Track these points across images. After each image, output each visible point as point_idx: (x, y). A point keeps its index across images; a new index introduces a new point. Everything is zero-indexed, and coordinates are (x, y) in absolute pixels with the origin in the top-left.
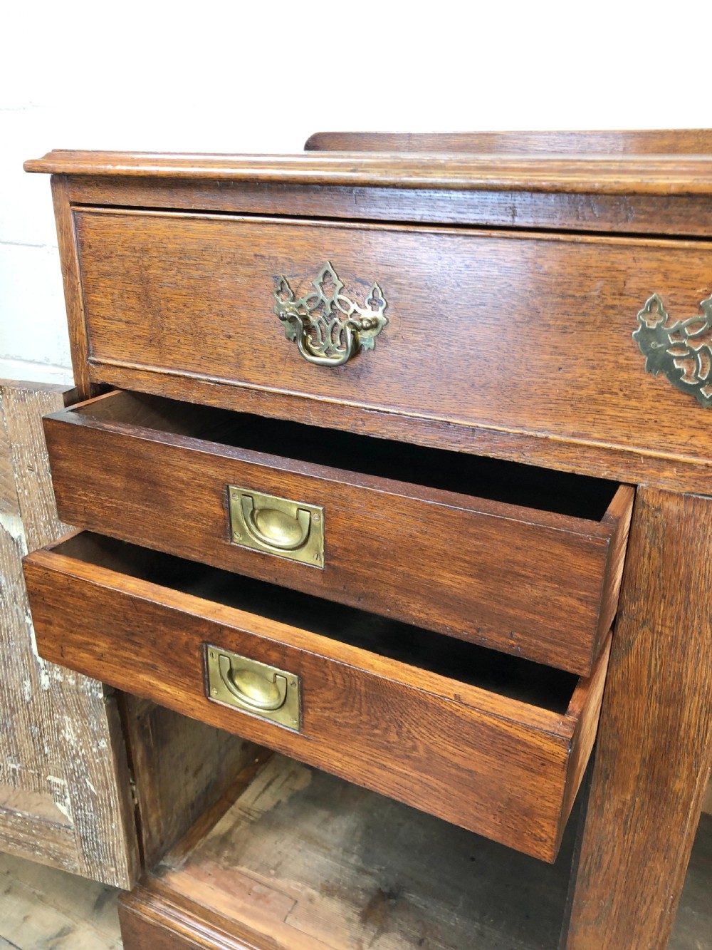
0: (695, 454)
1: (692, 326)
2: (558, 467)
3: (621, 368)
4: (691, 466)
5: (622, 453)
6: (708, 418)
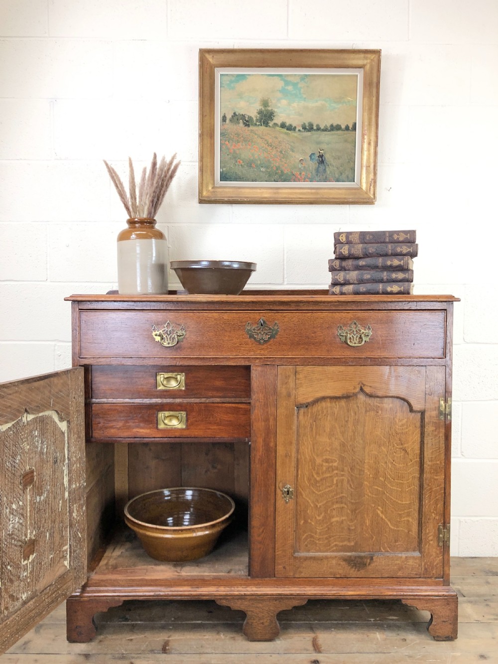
0: (261, 355)
1: (257, 328)
2: (233, 364)
3: (243, 338)
4: (261, 358)
5: (246, 358)
6: (263, 347)
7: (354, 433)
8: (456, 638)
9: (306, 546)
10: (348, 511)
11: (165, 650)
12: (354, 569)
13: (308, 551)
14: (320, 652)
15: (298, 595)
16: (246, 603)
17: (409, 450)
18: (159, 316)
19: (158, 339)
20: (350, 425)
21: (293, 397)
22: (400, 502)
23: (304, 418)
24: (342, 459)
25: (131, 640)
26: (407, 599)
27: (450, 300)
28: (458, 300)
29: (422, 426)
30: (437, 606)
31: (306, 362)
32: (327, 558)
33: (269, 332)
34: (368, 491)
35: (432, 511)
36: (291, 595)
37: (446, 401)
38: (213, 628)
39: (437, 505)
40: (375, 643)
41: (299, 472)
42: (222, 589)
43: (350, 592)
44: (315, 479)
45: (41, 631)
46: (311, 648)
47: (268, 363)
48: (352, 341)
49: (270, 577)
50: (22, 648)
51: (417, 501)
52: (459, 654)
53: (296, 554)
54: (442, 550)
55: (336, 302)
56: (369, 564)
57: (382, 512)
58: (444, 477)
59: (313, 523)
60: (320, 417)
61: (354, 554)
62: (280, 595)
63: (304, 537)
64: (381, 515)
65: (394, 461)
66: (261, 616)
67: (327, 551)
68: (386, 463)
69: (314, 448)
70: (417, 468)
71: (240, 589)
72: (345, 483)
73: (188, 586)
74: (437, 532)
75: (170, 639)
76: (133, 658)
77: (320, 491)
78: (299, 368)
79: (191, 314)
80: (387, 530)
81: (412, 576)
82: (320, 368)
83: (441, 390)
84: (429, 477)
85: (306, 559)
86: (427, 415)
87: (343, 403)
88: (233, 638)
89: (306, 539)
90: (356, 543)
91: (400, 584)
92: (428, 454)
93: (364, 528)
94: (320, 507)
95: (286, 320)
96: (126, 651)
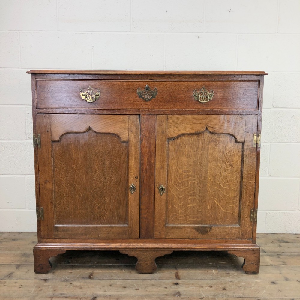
0: (147, 108)
1: (144, 91)
3: (136, 98)
4: (147, 110)
6: (148, 103)
7: (202, 155)
8: (258, 273)
9: (173, 220)
10: (198, 201)
11: (90, 277)
12: (200, 234)
13: (174, 224)
14: (179, 279)
15: (168, 248)
16: (137, 253)
17: (234, 165)
18: (85, 83)
19: (84, 97)
20: (199, 150)
21: (165, 134)
22: (228, 196)
23: (172, 146)
24: (194, 171)
25: (71, 272)
26: (231, 251)
27: (262, 74)
28: (267, 74)
29: (243, 151)
30: (248, 254)
31: (173, 112)
32: (184, 227)
33: (151, 94)
34: (209, 189)
35: (247, 201)
36: (164, 248)
37: (257, 136)
38: (119, 267)
39: (250, 197)
40: (211, 275)
41: (169, 178)
42: (123, 244)
43: (198, 247)
44: (178, 182)
45: (20, 268)
46: (175, 277)
47: (151, 113)
48: (202, 99)
49: (151, 238)
50: (8, 276)
51: (238, 195)
52: (259, 281)
53: (167, 225)
54: (252, 223)
55: (192, 75)
56: (209, 231)
57: (218, 202)
58: (255, 181)
59: (177, 208)
60: (182, 145)
61: (200, 225)
62: (157, 248)
63: (171, 215)
64: (217, 203)
65: (225, 172)
66: (146, 260)
67: (184, 224)
68: (220, 173)
69: (178, 164)
70: (239, 176)
71: (134, 245)
72: (196, 184)
73: (104, 243)
74: (249, 213)
75: (94, 272)
76: (72, 281)
77: (181, 189)
78: (170, 116)
79: (104, 82)
80: (220, 212)
81: (234, 238)
82: (182, 116)
83: (255, 129)
84: (246, 181)
85: (172, 228)
86: (246, 144)
87: (195, 137)
88: (130, 272)
89: (173, 216)
90: (202, 219)
91: (227, 242)
92: (245, 167)
93: (207, 211)
94: (181, 198)
95: (162, 86)
96: (68, 277)
